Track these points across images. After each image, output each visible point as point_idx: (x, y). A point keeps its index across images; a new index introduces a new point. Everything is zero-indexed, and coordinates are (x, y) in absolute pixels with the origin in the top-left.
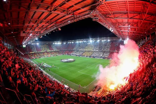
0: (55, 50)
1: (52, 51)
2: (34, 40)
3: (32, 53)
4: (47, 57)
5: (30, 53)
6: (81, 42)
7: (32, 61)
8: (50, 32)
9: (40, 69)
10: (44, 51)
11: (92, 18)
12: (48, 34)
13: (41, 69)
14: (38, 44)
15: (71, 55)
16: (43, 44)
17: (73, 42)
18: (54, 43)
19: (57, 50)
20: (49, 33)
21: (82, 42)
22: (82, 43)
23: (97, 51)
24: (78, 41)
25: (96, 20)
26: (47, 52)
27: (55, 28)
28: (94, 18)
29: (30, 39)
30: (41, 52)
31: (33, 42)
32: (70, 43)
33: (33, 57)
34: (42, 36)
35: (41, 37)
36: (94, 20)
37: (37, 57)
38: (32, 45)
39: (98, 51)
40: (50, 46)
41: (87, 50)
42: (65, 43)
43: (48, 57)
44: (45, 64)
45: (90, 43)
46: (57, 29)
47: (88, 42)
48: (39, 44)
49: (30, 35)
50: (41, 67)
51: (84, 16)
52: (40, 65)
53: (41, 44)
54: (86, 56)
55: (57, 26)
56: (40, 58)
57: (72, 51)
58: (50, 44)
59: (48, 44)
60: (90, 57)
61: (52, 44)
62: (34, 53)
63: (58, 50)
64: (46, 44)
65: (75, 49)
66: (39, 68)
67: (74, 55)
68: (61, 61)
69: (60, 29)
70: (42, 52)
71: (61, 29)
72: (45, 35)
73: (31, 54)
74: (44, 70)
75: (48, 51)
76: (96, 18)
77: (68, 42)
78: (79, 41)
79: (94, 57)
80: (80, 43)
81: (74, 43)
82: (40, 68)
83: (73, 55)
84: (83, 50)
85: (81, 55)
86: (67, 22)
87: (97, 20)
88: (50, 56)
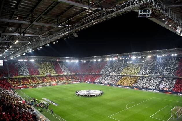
0: (66, 72)
1: (61, 74)
2: (24, 53)
3: (18, 79)
4: (50, 85)
5: (14, 77)
6: (114, 59)
7: (16, 94)
8: (58, 40)
9: (33, 111)
10: (45, 75)
11: (137, 11)
12: (54, 43)
13: (36, 111)
14: (32, 60)
15: (95, 83)
16: (43, 62)
17: (99, 60)
18: (64, 61)
19: (70, 74)
20: (55, 41)
21: (117, 59)
22: (116, 61)
23: (145, 76)
24: (109, 57)
25: (145, 15)
26: (50, 76)
27: (67, 32)
28: (141, 12)
29: (14, 50)
30: (38, 76)
31: (23, 57)
32: (95, 60)
33: (21, 86)
34: (42, 46)
35: (39, 47)
36: (141, 15)
37: (28, 86)
38: (20, 62)
39: (148, 76)
40: (57, 66)
41: (125, 75)
42: (85, 61)
43: (52, 87)
44: (46, 99)
45: (131, 62)
46: (71, 35)
47: (127, 60)
48: (34, 62)
49: (15, 43)
50: (36, 106)
51: (120, 9)
52: (35, 101)
53: (38, 62)
54: (125, 86)
55: (70, 30)
56: (36, 87)
57: (98, 76)
58: (57, 62)
59: (54, 62)
60: (132, 87)
61: (61, 62)
62: (22, 78)
63: (72, 74)
64: (50, 61)
65: (103, 71)
66: (30, 108)
67: (102, 83)
68: (77, 95)
69: (76, 36)
70: (40, 75)
71: (77, 34)
72: (48, 45)
73: (16, 79)
74: (41, 111)
75: (52, 75)
76: (144, 11)
77: (91, 59)
78: (111, 57)
79: (139, 88)
80: (112, 61)
81: (102, 61)
82: (32, 107)
83: (99, 82)
84: (118, 74)
85: (114, 84)
86: (89, 22)
87: (148, 15)
88: (57, 84)
